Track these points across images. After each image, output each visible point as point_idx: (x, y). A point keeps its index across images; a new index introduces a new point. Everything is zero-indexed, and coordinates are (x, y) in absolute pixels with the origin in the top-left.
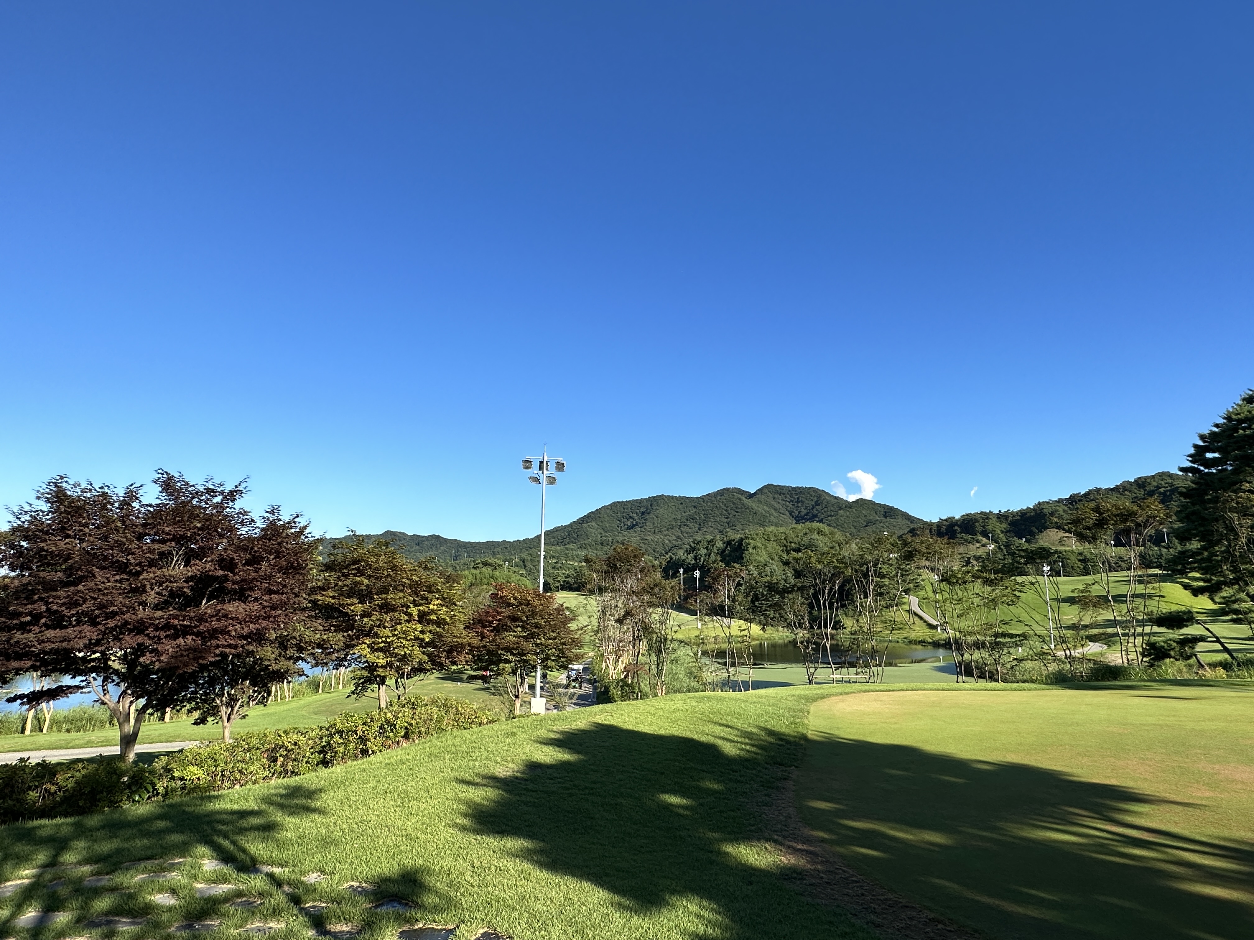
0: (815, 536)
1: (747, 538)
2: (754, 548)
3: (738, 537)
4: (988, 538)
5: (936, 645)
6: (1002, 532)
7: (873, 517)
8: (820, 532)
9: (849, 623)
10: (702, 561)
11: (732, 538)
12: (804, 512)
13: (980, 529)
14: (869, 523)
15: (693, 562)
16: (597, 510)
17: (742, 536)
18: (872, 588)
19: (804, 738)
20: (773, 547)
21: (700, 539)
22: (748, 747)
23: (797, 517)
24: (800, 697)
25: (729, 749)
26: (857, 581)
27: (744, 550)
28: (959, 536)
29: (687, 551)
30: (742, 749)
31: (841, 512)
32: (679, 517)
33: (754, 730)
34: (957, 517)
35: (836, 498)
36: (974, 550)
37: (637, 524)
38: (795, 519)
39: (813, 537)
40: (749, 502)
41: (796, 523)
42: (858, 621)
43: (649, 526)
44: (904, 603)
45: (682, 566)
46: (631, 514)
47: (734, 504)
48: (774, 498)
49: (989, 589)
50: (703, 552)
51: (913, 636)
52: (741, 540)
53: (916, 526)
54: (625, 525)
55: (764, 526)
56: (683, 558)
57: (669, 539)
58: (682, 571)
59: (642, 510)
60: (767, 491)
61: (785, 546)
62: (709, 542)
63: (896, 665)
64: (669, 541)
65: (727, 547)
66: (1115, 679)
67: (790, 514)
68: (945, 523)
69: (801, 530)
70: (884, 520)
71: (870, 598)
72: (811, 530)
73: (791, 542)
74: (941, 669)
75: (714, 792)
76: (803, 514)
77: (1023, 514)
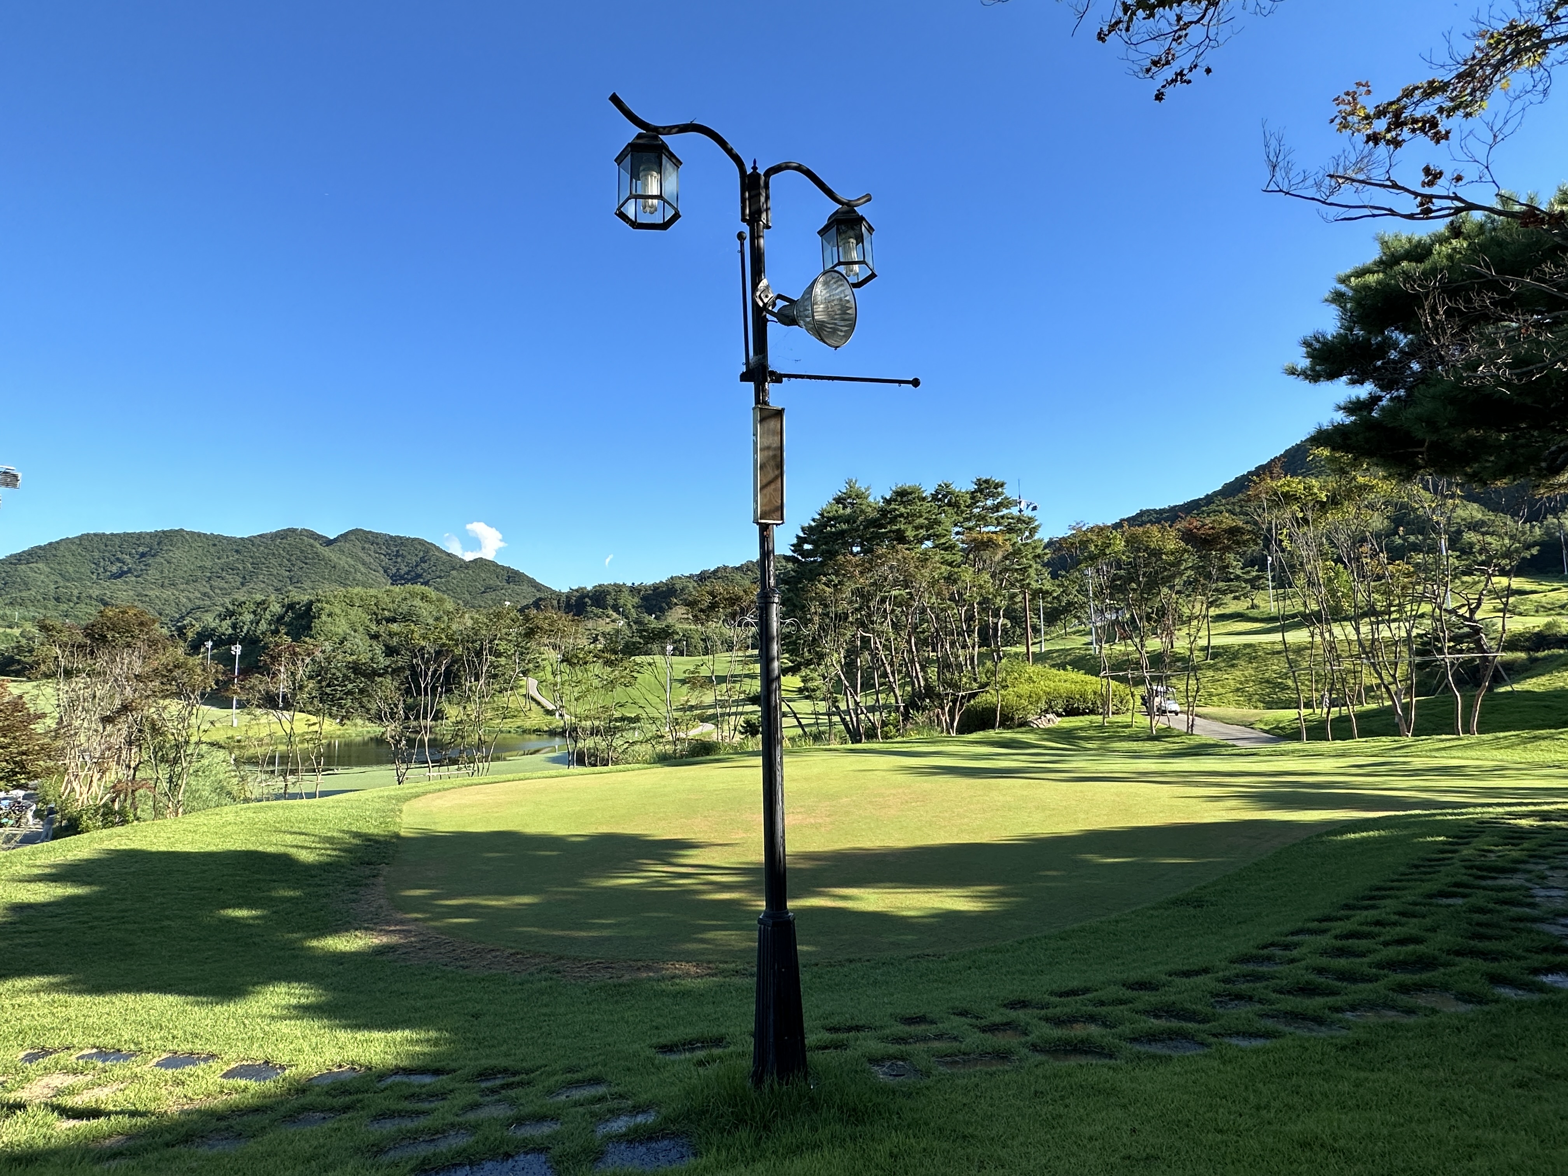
0: (417, 602)
1: (319, 601)
2: (330, 615)
3: (305, 598)
4: (619, 613)
5: (552, 733)
6: (634, 607)
7: (494, 582)
8: (424, 598)
9: (453, 712)
10: (245, 630)
11: (296, 599)
12: (404, 569)
13: (611, 602)
14: (488, 589)
15: (230, 631)
16: (50, 544)
17: (311, 598)
18: (485, 669)
19: (397, 836)
20: (356, 614)
21: (243, 599)
22: (329, 852)
23: (394, 575)
24: (390, 798)
25: (306, 856)
26: (468, 661)
27: (314, 617)
28: (589, 609)
29: (220, 615)
30: (322, 855)
31: (454, 573)
32: (209, 564)
33: (335, 834)
34: (589, 588)
35: (449, 555)
36: (604, 625)
37: (130, 571)
38: (391, 578)
39: (414, 603)
40: (326, 551)
41: (392, 584)
42: (465, 708)
43: (153, 574)
44: (521, 687)
45: (209, 637)
46: (119, 555)
47: (302, 552)
48: (363, 549)
49: (609, 669)
50: (248, 617)
51: (528, 724)
52: (311, 603)
53: (542, 596)
54: (106, 571)
55: (345, 585)
56: (213, 625)
57: (188, 596)
58: (209, 644)
59: (141, 550)
60: (353, 538)
61: (375, 613)
62: (258, 604)
63: (505, 760)
64: (190, 600)
65: (287, 612)
66: (708, 754)
67: (385, 571)
68: (575, 593)
69: (399, 594)
70: (507, 586)
71: (482, 681)
72: (413, 595)
73: (383, 609)
74: (555, 760)
75: (290, 899)
76: (402, 572)
77: (655, 588)
